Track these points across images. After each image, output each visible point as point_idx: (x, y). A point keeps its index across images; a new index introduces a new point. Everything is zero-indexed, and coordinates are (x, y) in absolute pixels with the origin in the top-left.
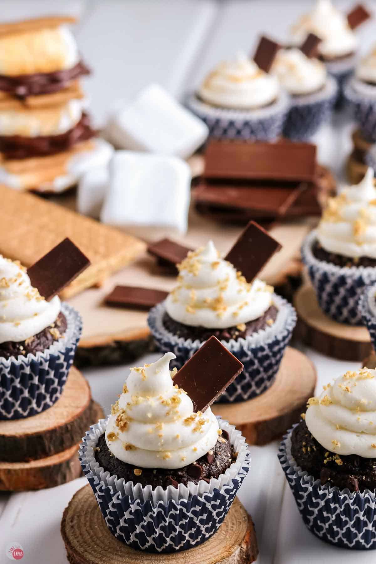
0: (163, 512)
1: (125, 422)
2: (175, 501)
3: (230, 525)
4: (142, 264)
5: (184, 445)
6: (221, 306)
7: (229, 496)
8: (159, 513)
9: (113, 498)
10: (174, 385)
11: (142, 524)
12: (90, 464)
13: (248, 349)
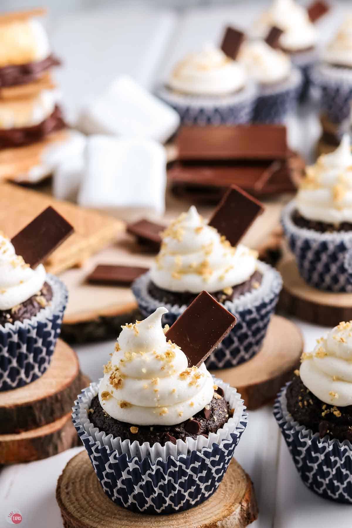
0: (162, 470)
1: (119, 378)
2: (174, 457)
3: (229, 484)
4: (122, 245)
5: (181, 400)
6: (206, 271)
7: (228, 451)
8: (158, 471)
9: (110, 458)
10: (167, 341)
11: (140, 483)
12: (84, 425)
13: (237, 312)
